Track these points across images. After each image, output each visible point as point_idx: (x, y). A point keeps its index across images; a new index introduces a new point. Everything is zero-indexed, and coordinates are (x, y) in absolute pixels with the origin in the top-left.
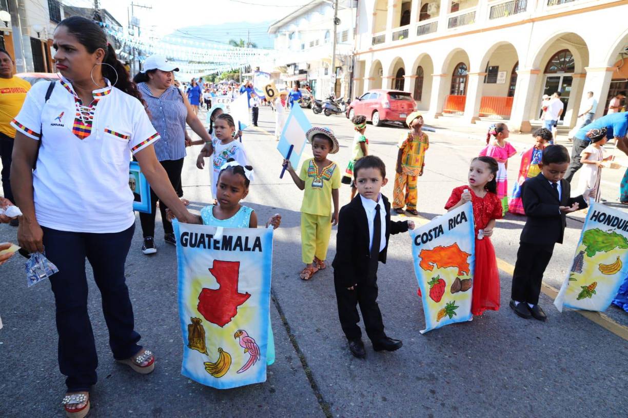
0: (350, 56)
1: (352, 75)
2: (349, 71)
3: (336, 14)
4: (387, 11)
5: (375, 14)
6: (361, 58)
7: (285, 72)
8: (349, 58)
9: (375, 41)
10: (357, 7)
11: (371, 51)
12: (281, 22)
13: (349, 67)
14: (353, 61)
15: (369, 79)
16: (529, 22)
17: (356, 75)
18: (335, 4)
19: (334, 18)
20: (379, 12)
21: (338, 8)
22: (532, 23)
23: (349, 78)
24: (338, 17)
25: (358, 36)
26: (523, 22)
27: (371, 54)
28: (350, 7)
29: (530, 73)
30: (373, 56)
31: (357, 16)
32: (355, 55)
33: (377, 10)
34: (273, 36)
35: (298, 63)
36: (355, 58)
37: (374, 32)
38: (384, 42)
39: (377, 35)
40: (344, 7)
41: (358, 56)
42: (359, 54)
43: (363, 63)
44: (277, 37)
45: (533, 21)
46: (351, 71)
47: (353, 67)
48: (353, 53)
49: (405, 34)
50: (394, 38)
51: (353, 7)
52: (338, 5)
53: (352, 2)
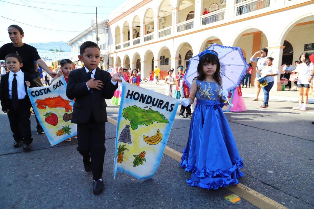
0: (106, 55)
1: (108, 64)
2: (106, 62)
4: (120, 35)
5: (116, 36)
6: (112, 56)
7: (78, 64)
8: (106, 56)
9: (117, 48)
10: (108, 33)
11: (115, 52)
12: (73, 40)
13: (106, 60)
14: (108, 57)
15: (116, 65)
16: (172, 38)
17: (110, 64)
18: (96, 31)
19: (96, 37)
21: (98, 33)
22: (173, 39)
23: (107, 65)
24: (98, 37)
25: (110, 46)
26: (170, 39)
27: (115, 54)
28: (105, 33)
29: (175, 59)
30: (116, 54)
31: (108, 37)
32: (109, 54)
33: (116, 34)
34: (71, 47)
36: (109, 56)
37: (116, 44)
38: (120, 48)
39: (117, 45)
40: (102, 33)
41: (110, 55)
42: (111, 54)
43: (113, 58)
44: (72, 47)
45: (173, 38)
46: (108, 62)
47: (108, 60)
48: (108, 54)
49: (128, 44)
50: (124, 46)
51: (106, 33)
52: (98, 32)
53: (106, 31)
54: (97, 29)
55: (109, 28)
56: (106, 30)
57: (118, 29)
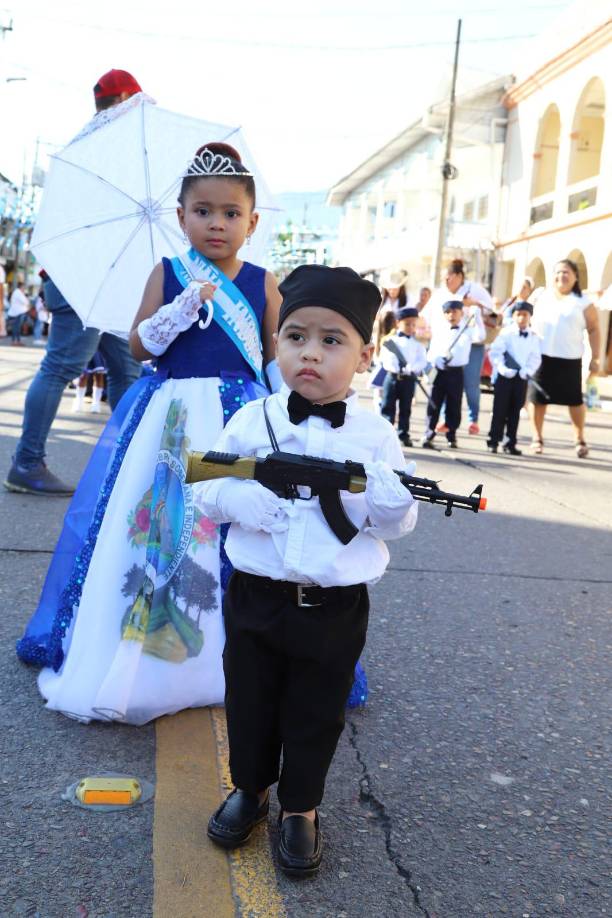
0: (484, 252)
3: (448, 155)
4: (557, 147)
5: (538, 156)
6: (506, 255)
8: (481, 257)
9: (537, 215)
10: (504, 141)
11: (527, 237)
12: (352, 178)
14: (492, 263)
18: (446, 136)
19: (443, 164)
20: (546, 151)
27: (525, 244)
28: (488, 142)
32: (498, 247)
33: (542, 146)
35: (380, 270)
36: (497, 255)
37: (534, 195)
38: (551, 217)
39: (539, 202)
40: (470, 141)
41: (501, 250)
42: (505, 245)
43: (511, 266)
47: (491, 276)
48: (492, 244)
49: (592, 197)
50: (572, 207)
51: (497, 142)
52: (455, 136)
53: (494, 131)
54: (451, 126)
55: (511, 118)
56: (498, 125)
57: (551, 118)
